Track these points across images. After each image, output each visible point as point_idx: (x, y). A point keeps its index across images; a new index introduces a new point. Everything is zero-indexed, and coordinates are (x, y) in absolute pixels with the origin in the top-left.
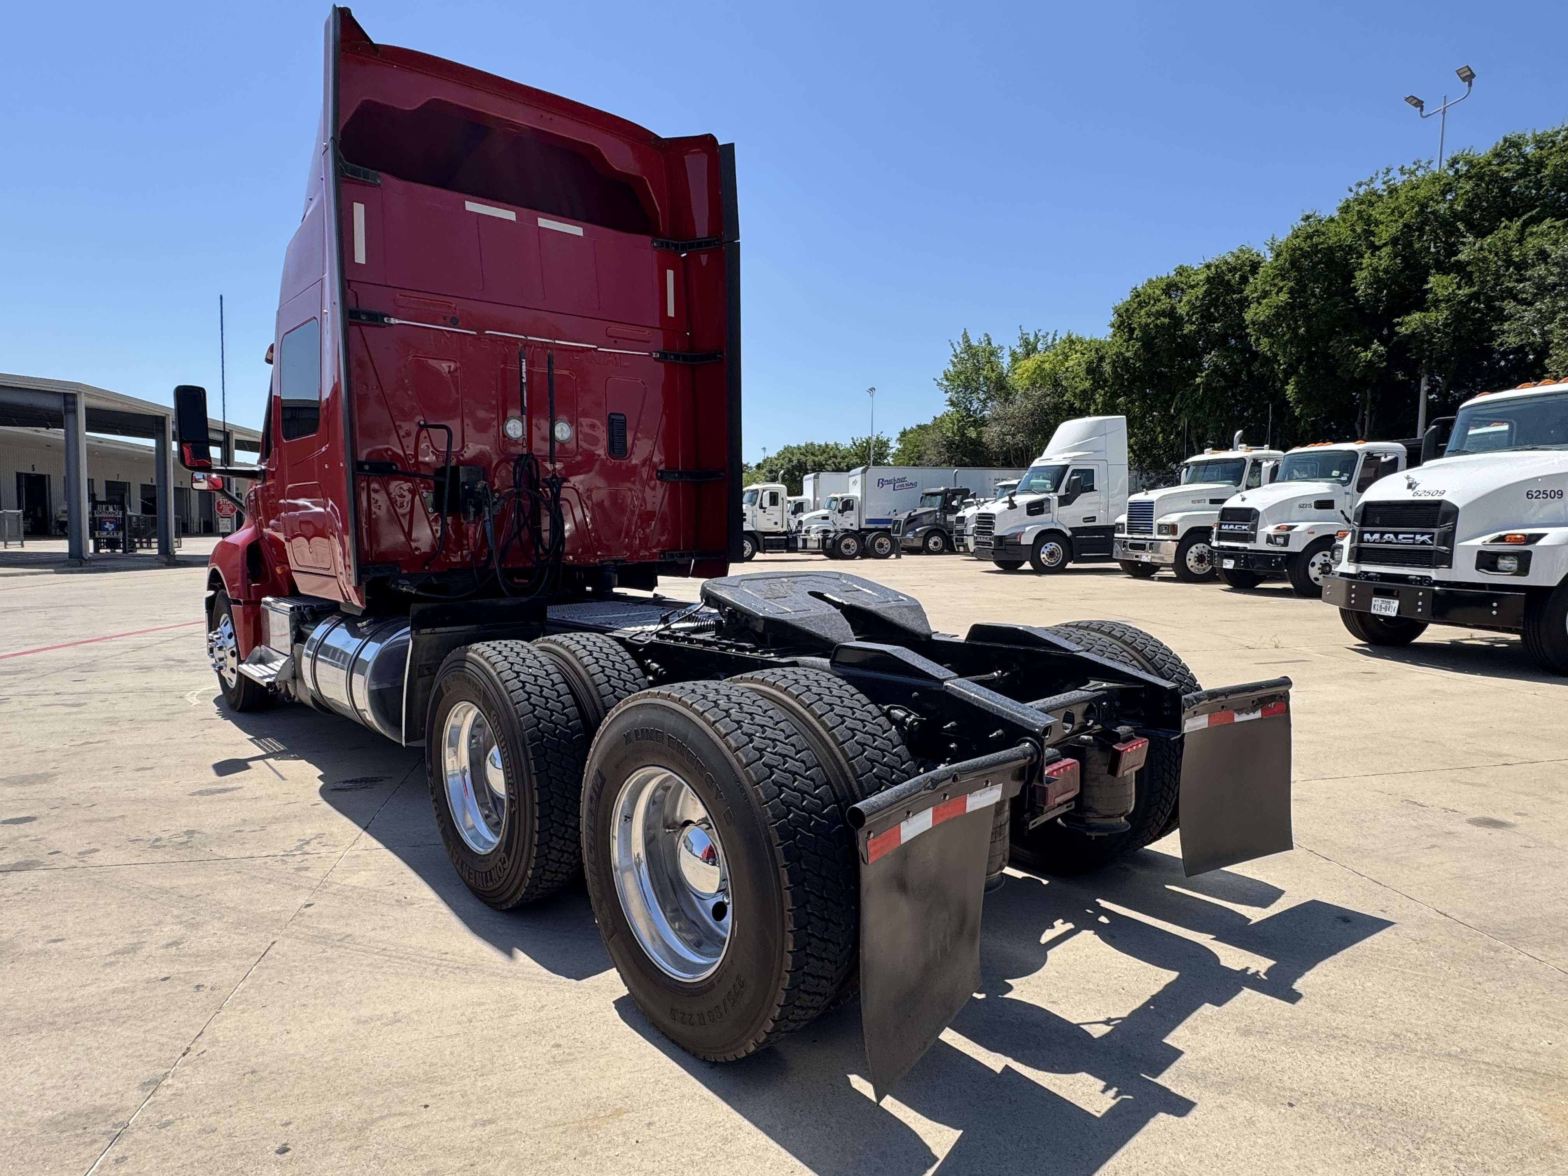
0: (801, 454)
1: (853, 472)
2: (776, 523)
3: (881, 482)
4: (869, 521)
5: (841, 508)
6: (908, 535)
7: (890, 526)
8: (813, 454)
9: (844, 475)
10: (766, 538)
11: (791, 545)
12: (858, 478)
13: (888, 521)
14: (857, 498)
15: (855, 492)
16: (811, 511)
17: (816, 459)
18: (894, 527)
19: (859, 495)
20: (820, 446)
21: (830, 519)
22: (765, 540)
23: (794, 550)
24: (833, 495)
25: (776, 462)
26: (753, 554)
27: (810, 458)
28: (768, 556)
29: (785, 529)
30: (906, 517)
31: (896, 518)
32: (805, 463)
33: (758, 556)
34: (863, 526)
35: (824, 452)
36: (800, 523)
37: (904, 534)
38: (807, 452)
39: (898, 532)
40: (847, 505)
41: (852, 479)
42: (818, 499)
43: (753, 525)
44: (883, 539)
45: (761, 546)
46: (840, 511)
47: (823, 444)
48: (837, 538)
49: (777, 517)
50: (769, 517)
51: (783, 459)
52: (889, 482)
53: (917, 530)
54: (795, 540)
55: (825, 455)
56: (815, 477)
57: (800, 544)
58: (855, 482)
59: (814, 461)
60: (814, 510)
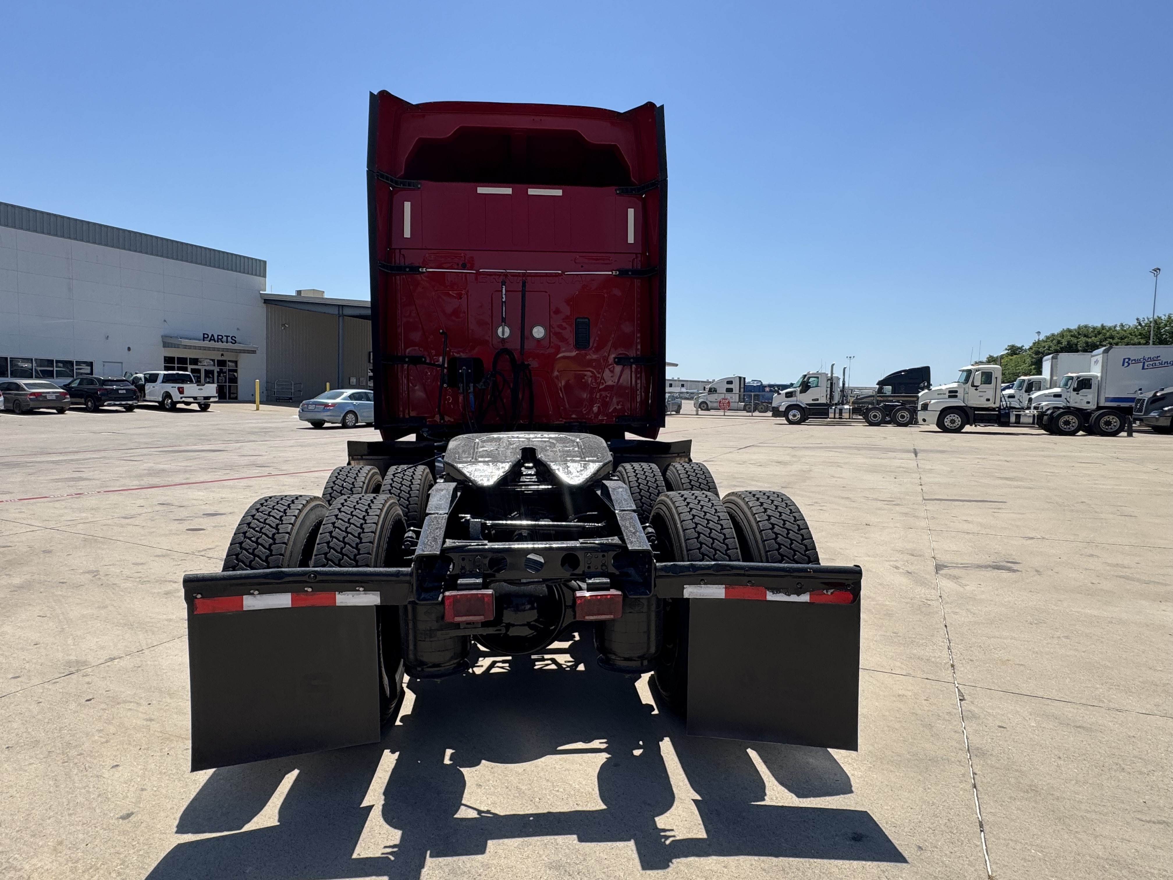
0: (1072, 336)
1: (1095, 352)
2: (988, 400)
3: (1127, 362)
4: (1107, 400)
5: (1076, 386)
6: (1152, 414)
7: (1133, 405)
8: (1085, 336)
9: (1087, 355)
10: (976, 412)
11: (1002, 420)
12: (1100, 358)
13: (1132, 400)
14: (1097, 377)
15: (1096, 372)
16: (1047, 389)
17: (1090, 340)
18: (1136, 405)
19: (1099, 375)
20: (1094, 328)
21: (1063, 397)
22: (975, 414)
23: (1007, 424)
24: (1070, 375)
25: (1043, 345)
26: (962, 426)
27: (1083, 339)
28: (979, 429)
29: (997, 405)
30: (1151, 395)
31: (1140, 396)
32: (1076, 345)
33: (967, 428)
34: (1102, 404)
35: (1099, 333)
36: (1030, 400)
37: (1147, 412)
38: (1079, 334)
39: (1140, 410)
40: (1084, 384)
41: (1094, 359)
42: (1055, 378)
43: (964, 402)
44: (1111, 417)
45: (971, 419)
46: (1074, 390)
47: (1099, 325)
48: (1055, 415)
49: (990, 394)
50: (981, 394)
51: (1052, 341)
52: (1137, 361)
53: (1166, 409)
54: (1008, 415)
55: (1100, 336)
56: (1053, 358)
57: (1013, 419)
58: (1096, 362)
59: (1087, 343)
60: (1050, 388)
